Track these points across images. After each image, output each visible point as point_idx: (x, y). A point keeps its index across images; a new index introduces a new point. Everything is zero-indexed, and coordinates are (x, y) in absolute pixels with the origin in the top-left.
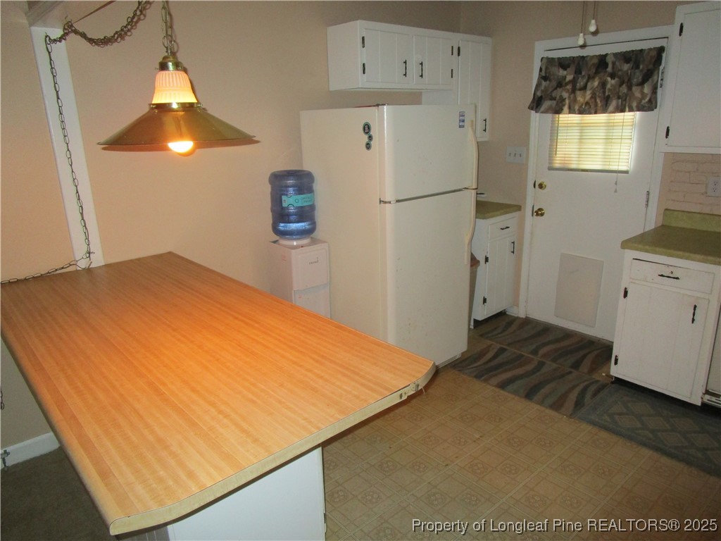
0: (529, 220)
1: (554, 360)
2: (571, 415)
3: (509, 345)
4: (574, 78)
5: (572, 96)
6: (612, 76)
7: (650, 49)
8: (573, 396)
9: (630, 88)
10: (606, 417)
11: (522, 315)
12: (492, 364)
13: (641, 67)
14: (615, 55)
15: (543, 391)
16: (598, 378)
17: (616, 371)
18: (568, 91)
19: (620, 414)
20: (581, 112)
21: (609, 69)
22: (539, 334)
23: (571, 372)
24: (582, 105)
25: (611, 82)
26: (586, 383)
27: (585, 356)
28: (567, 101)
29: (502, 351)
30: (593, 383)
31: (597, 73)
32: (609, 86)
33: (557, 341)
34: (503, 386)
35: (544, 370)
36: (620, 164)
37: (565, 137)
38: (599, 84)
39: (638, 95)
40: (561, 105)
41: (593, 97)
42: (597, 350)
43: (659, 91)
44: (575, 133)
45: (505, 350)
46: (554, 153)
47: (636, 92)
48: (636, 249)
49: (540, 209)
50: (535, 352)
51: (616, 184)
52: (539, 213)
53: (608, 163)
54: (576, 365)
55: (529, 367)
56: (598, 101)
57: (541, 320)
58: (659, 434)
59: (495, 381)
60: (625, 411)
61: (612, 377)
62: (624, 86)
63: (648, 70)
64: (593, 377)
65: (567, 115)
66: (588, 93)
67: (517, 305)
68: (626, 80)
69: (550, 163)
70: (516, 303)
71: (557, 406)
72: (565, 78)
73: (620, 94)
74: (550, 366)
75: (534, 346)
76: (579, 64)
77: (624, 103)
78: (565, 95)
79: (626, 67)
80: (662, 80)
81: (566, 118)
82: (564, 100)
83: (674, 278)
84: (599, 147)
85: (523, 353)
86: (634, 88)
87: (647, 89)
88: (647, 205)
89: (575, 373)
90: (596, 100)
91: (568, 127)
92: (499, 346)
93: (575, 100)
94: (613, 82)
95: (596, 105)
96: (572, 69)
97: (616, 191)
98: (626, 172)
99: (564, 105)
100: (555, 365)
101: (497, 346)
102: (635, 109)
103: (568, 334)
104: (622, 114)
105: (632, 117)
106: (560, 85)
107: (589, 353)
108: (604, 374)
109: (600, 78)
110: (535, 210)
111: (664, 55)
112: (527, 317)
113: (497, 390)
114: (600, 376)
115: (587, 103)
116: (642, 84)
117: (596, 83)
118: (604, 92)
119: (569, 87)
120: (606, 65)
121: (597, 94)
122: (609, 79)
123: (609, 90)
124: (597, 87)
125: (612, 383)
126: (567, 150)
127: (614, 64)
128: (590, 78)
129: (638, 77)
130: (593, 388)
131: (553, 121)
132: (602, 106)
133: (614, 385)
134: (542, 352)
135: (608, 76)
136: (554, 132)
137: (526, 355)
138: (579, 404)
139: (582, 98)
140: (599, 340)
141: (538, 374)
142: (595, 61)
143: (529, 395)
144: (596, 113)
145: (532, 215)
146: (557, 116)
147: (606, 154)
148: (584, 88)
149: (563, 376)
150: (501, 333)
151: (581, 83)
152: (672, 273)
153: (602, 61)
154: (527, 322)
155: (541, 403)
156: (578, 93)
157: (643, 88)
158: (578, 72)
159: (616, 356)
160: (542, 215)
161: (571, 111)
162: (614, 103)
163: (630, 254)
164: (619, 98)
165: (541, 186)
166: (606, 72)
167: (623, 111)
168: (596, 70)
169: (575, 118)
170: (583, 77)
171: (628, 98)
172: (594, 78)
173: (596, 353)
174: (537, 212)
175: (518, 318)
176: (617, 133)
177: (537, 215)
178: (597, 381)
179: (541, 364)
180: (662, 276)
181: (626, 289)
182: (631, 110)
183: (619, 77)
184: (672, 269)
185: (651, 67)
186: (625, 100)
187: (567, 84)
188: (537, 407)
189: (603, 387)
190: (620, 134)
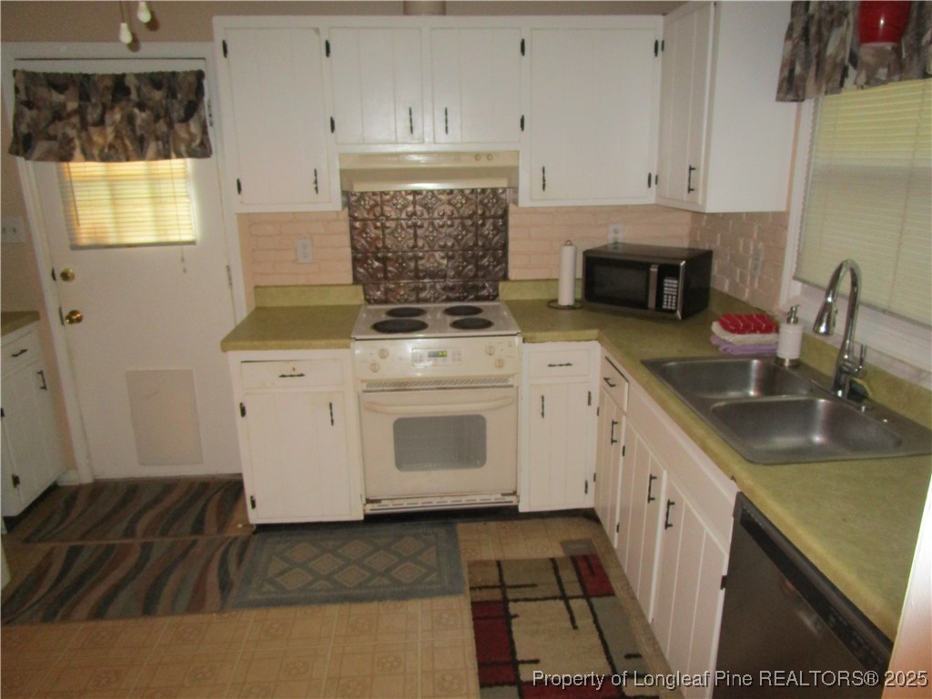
0: (59, 332)
1: (164, 534)
2: (222, 608)
3: (83, 537)
4: (80, 106)
5: (84, 134)
6: (142, 106)
7: (186, 73)
8: (213, 578)
9: (170, 125)
10: (268, 587)
11: (87, 478)
12: (66, 582)
13: (179, 96)
14: (138, 76)
15: (167, 591)
16: (233, 535)
17: (256, 517)
18: (74, 126)
19: (282, 573)
20: (105, 158)
21: (134, 96)
22: (124, 502)
23: (194, 543)
24: (103, 148)
25: (141, 117)
26: (223, 548)
27: (204, 510)
28: (77, 143)
29: (74, 552)
30: (230, 544)
31: (115, 100)
32: (138, 122)
33: (157, 501)
34: (98, 613)
35: (157, 553)
36: (182, 232)
37: (87, 198)
38: (122, 118)
39: (184, 135)
40: (67, 148)
41: (118, 135)
42: (216, 492)
43: (210, 130)
44: (102, 192)
45: (81, 547)
46: (76, 222)
47: (180, 129)
48: (243, 348)
49: (74, 313)
50: (129, 532)
51: (183, 260)
52: (73, 318)
53: (163, 233)
54: (198, 528)
55: (131, 560)
56: (128, 142)
57: (122, 477)
58: (336, 577)
59: (84, 609)
60: (286, 565)
61: (252, 526)
62: (161, 121)
63: (190, 102)
64: (226, 535)
65: (82, 164)
66: (110, 131)
67: (75, 467)
68: (162, 113)
69: (71, 239)
70: (71, 464)
71: (196, 605)
72: (64, 106)
73: (159, 133)
74: (161, 545)
75: (124, 525)
76: (82, 85)
77: (167, 146)
78: (72, 133)
79: (158, 95)
80: (210, 116)
81: (81, 169)
82: (70, 140)
83: (299, 376)
84: (146, 211)
85: (112, 542)
86: (177, 126)
87: (194, 127)
88: (231, 284)
89: (202, 540)
90: (122, 140)
91: (88, 181)
92: (66, 546)
93: (90, 140)
94: (144, 115)
95: (125, 149)
96: (72, 92)
97: (185, 271)
98: (192, 243)
99: (74, 148)
100: (168, 541)
101: (62, 548)
102: (184, 154)
103: (168, 485)
104: (167, 162)
105: (182, 166)
106: (58, 115)
107: (208, 501)
108: (240, 526)
109: (122, 109)
110: (65, 313)
111: (205, 83)
112: (95, 480)
113: (92, 624)
114: (236, 530)
115: (111, 146)
116: (186, 119)
117: (118, 116)
118: (133, 130)
119: (75, 120)
120: (127, 91)
121: (124, 132)
122: (136, 111)
123: (141, 127)
124: (120, 122)
125: (255, 533)
126: (95, 217)
127: (138, 89)
128: (105, 109)
129: (178, 111)
130: (233, 552)
131: (60, 175)
132: (134, 150)
133: (257, 536)
134: (141, 526)
135: (134, 106)
136: (66, 191)
137: (117, 542)
138: (225, 586)
139: (100, 138)
140: (213, 477)
141: (148, 565)
142: (109, 83)
143: (148, 607)
144: (128, 159)
145: (63, 323)
146: (65, 164)
147: (158, 219)
148: (101, 122)
149: (185, 553)
150: (62, 522)
151: (93, 115)
152: (294, 369)
153: (119, 85)
154: (98, 488)
155: (171, 611)
156: (92, 130)
157: (188, 126)
158: (84, 97)
159: (252, 497)
160: (79, 320)
161: (88, 157)
162: (152, 148)
163: (236, 356)
164: (157, 139)
165: (65, 276)
166: (129, 100)
167: (167, 157)
168: (113, 96)
169: (96, 168)
170: (95, 105)
171: (171, 139)
172: (112, 108)
173: (217, 497)
174: (69, 317)
175: (80, 488)
176: (166, 188)
177: (72, 321)
178: (236, 538)
179: (147, 548)
180: (283, 376)
181: (241, 404)
182: (179, 156)
183: (152, 109)
184: (291, 365)
185: (192, 97)
186: (168, 142)
187: (70, 115)
188: (169, 620)
189: (246, 543)
190: (171, 190)
